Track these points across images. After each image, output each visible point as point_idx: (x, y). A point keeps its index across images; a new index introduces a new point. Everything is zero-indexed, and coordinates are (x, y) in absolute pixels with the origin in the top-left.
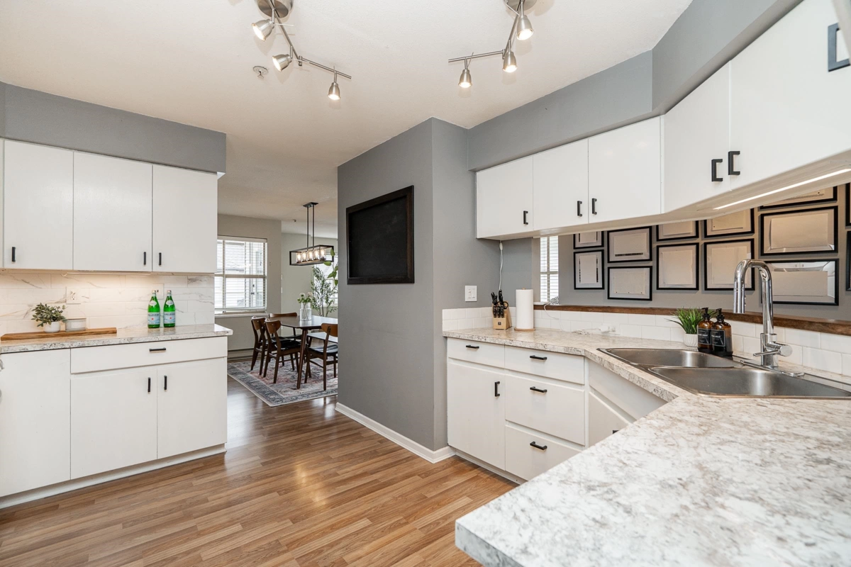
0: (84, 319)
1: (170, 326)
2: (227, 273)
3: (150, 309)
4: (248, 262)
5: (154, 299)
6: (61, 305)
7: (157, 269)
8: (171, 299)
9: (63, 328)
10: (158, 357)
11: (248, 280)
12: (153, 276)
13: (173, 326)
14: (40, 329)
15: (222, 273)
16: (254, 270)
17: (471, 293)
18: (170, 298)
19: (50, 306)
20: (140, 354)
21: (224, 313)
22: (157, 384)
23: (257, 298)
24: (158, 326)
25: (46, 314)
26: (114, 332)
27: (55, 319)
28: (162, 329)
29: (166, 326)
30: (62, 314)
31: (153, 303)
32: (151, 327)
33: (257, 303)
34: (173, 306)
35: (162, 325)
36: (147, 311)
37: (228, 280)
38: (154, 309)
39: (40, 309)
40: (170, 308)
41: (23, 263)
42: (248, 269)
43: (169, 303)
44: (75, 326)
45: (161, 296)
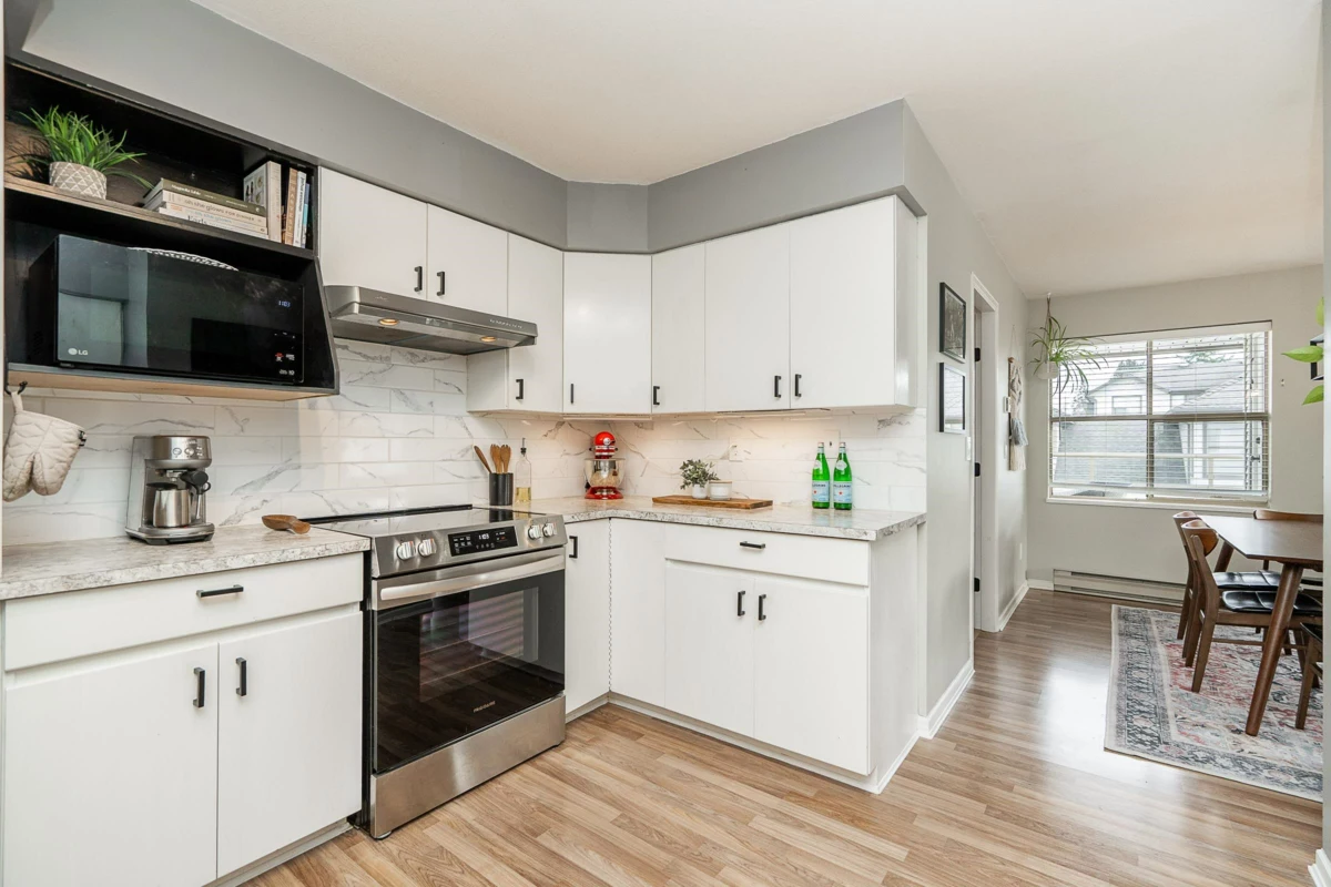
1: (845, 508)
3: (816, 475)
5: (821, 456)
7: (795, 403)
8: (845, 460)
13: (848, 507)
18: (843, 456)
21: (1149, 497)
24: (826, 506)
25: (695, 473)
29: (838, 506)
31: (820, 464)
32: (816, 504)
34: (848, 470)
35: (832, 505)
36: (810, 479)
38: (821, 476)
39: (689, 465)
40: (845, 475)
43: (842, 465)
44: (718, 493)
45: (831, 454)
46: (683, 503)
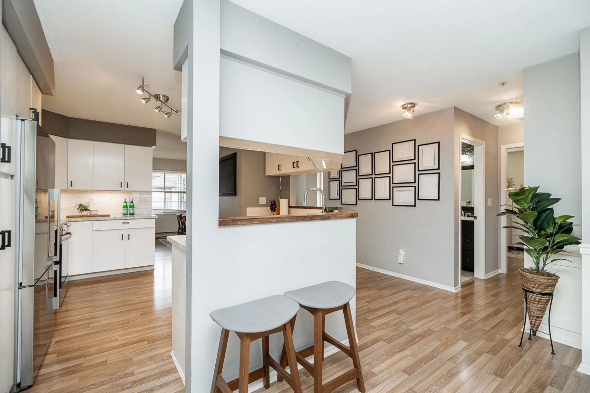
0: (96, 210)
1: (132, 214)
2: (166, 190)
3: (124, 207)
4: (179, 184)
5: (125, 202)
6: (88, 204)
7: (126, 189)
9: (89, 214)
10: (126, 226)
11: (179, 194)
12: (125, 192)
13: (133, 214)
14: (80, 214)
15: (163, 190)
16: (183, 189)
17: (263, 200)
18: (132, 202)
19: (84, 204)
20: (119, 225)
21: (165, 212)
22: (125, 237)
23: (184, 204)
24: (127, 214)
25: (83, 208)
26: (109, 216)
27: (86, 210)
28: (129, 216)
29: (130, 214)
30: (88, 208)
31: (125, 204)
32: (124, 214)
33: (184, 207)
34: (133, 205)
35: (129, 214)
36: (122, 208)
37: (166, 194)
38: (125, 207)
39: (80, 206)
40: (132, 207)
41: (75, 187)
42: (179, 188)
43: (132, 204)
44: (93, 213)
45: (128, 201)
46: (81, 217)
